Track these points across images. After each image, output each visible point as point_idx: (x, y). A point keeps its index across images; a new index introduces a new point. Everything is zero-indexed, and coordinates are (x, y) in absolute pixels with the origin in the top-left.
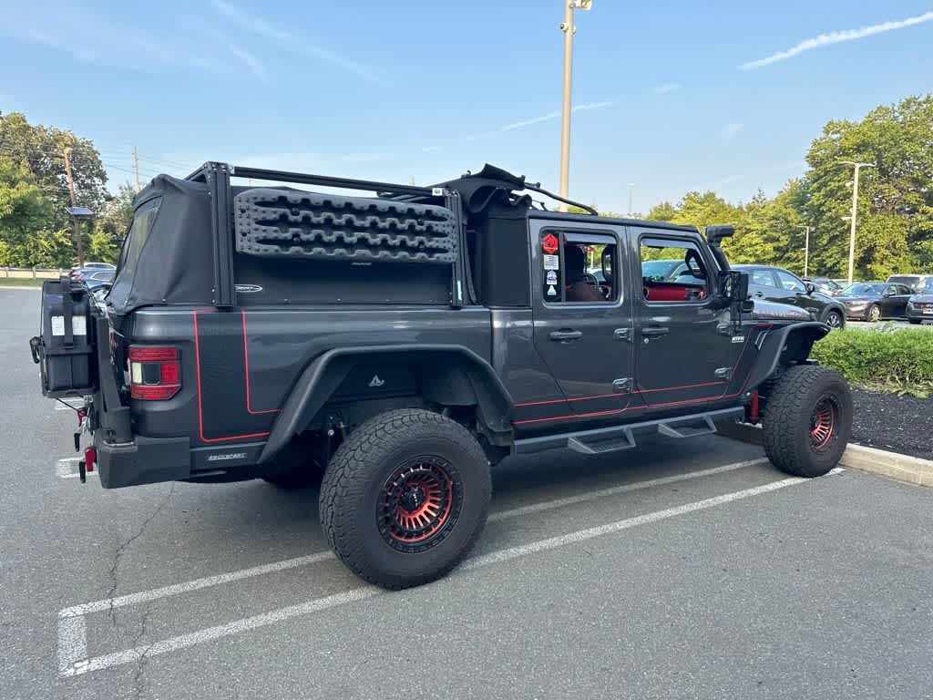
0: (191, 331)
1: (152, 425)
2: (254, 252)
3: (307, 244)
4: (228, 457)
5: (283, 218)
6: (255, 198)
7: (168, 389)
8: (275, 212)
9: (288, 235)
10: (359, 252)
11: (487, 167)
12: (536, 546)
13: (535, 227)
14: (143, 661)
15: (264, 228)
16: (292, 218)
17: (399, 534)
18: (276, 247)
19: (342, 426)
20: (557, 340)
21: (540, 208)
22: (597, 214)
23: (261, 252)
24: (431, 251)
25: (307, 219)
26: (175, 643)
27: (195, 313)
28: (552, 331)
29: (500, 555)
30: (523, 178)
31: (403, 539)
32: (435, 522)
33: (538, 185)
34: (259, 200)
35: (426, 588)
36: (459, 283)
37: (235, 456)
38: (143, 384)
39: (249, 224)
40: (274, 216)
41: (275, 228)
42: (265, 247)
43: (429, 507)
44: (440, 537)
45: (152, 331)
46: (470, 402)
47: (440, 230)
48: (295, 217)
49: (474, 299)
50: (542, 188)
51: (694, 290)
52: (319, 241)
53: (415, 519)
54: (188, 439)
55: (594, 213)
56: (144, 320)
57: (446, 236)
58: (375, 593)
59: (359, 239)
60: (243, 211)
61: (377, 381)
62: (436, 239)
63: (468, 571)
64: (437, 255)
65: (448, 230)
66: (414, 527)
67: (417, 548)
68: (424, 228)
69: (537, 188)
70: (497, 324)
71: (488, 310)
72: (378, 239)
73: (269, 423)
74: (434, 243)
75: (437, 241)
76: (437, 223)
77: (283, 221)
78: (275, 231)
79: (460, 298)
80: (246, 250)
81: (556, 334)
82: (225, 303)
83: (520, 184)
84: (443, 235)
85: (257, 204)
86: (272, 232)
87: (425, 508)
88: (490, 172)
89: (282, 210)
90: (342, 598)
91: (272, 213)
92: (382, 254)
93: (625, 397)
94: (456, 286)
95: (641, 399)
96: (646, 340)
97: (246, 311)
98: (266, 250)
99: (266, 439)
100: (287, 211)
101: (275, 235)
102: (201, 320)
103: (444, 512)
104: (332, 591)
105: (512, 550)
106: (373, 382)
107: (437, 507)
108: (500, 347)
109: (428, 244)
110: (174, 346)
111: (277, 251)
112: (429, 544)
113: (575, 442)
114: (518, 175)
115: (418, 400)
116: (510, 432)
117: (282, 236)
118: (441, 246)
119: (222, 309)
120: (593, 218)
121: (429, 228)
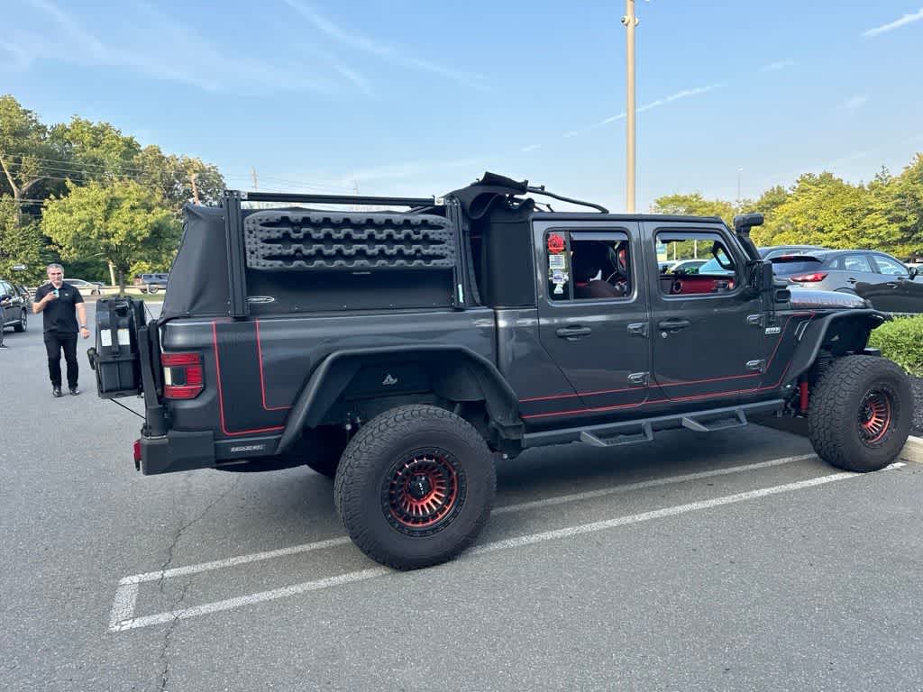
0: (211, 338)
1: (182, 422)
2: (259, 267)
3: (309, 258)
4: (249, 448)
5: (286, 235)
6: (260, 220)
7: (192, 389)
8: (278, 231)
9: (292, 251)
10: (358, 263)
11: (488, 176)
12: (548, 535)
13: (539, 228)
14: (176, 622)
15: (269, 245)
16: (294, 236)
17: (407, 519)
18: (280, 262)
19: (359, 421)
20: (564, 337)
21: (547, 210)
22: (608, 212)
23: (268, 267)
24: (428, 258)
25: (308, 236)
26: (205, 609)
27: (213, 323)
28: (558, 329)
29: (511, 542)
30: (526, 182)
31: (410, 524)
32: (442, 510)
33: (543, 188)
34: (264, 221)
35: (432, 570)
36: (460, 286)
37: (255, 448)
38: (172, 385)
39: (256, 243)
40: (278, 234)
41: (279, 245)
42: (269, 262)
43: (436, 496)
44: (446, 523)
45: (179, 340)
46: (477, 399)
47: (437, 238)
48: (297, 235)
49: (478, 300)
50: (546, 190)
51: (721, 282)
52: (319, 254)
53: (422, 507)
54: (211, 432)
55: (605, 211)
56: (174, 331)
57: (443, 243)
58: (384, 572)
59: (357, 251)
60: (251, 232)
61: (390, 380)
62: (433, 246)
63: (476, 556)
64: (434, 261)
65: (444, 237)
66: (421, 513)
67: (424, 533)
68: (420, 237)
69: (541, 191)
70: (502, 323)
71: (491, 310)
72: (376, 250)
73: (284, 418)
74: (430, 250)
75: (434, 249)
76: (432, 231)
77: (286, 239)
78: (280, 248)
79: (461, 300)
80: (254, 267)
81: (562, 331)
82: (240, 313)
83: (523, 188)
84: (440, 242)
85: (262, 225)
86: (276, 249)
87: (433, 497)
88: (490, 179)
89: (284, 229)
90: (355, 576)
91: (275, 233)
92: (380, 263)
93: (641, 392)
94: (458, 289)
95: (661, 393)
96: (664, 334)
97: (259, 319)
98: (271, 265)
99: (282, 432)
100: (289, 230)
101: (279, 251)
102: (219, 329)
103: (450, 501)
104: (348, 570)
105: (524, 539)
106: (386, 381)
107: (443, 496)
108: (506, 346)
109: (425, 252)
110: (196, 352)
111: (281, 265)
112: (435, 529)
113: (588, 436)
114: (519, 180)
115: (432, 397)
116: (520, 426)
117: (286, 252)
118: (438, 252)
119: (237, 319)
120: (603, 216)
121: (426, 236)
